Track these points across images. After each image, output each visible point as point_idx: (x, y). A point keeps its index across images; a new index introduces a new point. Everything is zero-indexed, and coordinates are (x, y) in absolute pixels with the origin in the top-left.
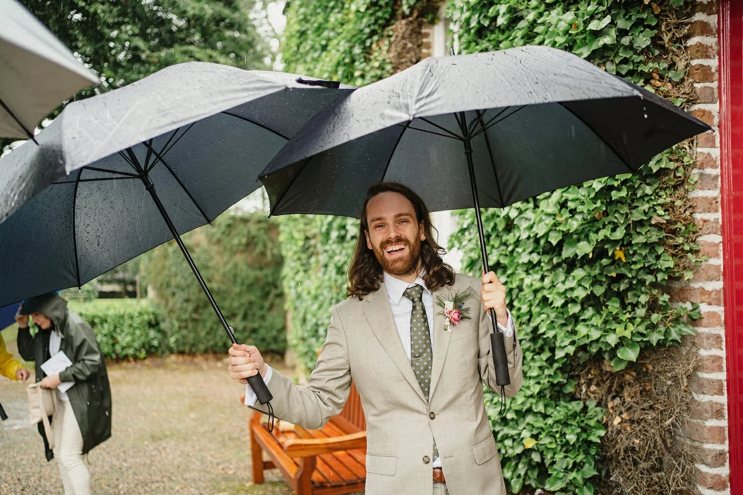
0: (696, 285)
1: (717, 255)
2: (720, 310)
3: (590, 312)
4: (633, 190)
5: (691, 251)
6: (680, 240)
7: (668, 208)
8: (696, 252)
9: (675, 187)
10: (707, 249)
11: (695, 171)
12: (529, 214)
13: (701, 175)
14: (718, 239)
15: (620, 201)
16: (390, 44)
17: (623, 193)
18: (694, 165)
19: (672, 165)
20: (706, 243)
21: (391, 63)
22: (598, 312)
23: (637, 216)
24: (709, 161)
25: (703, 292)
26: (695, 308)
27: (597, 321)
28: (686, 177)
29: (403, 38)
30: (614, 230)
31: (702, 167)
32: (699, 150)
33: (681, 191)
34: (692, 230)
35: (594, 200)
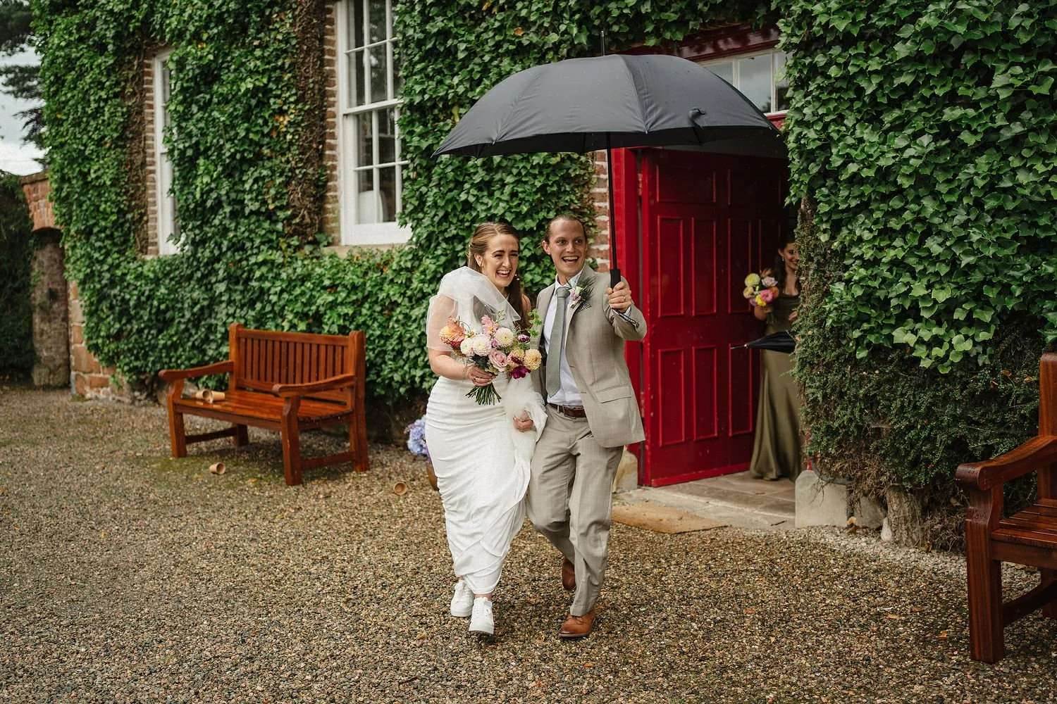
0: (594, 247)
1: (606, 229)
2: (607, 262)
3: (533, 265)
4: (559, 187)
5: (593, 226)
6: (587, 219)
7: (580, 199)
8: (594, 226)
9: (583, 186)
10: (601, 225)
11: (594, 176)
12: (485, 200)
13: (598, 179)
14: (606, 218)
15: (553, 194)
16: (294, 17)
17: (555, 188)
18: (594, 173)
19: (582, 172)
20: (600, 221)
21: (296, 38)
22: (538, 265)
23: (562, 204)
24: (601, 170)
25: (599, 251)
26: (594, 261)
27: (538, 270)
28: (590, 179)
29: (308, 13)
30: (548, 212)
31: (598, 174)
32: (597, 163)
33: (586, 189)
34: (593, 213)
35: (536, 193)
